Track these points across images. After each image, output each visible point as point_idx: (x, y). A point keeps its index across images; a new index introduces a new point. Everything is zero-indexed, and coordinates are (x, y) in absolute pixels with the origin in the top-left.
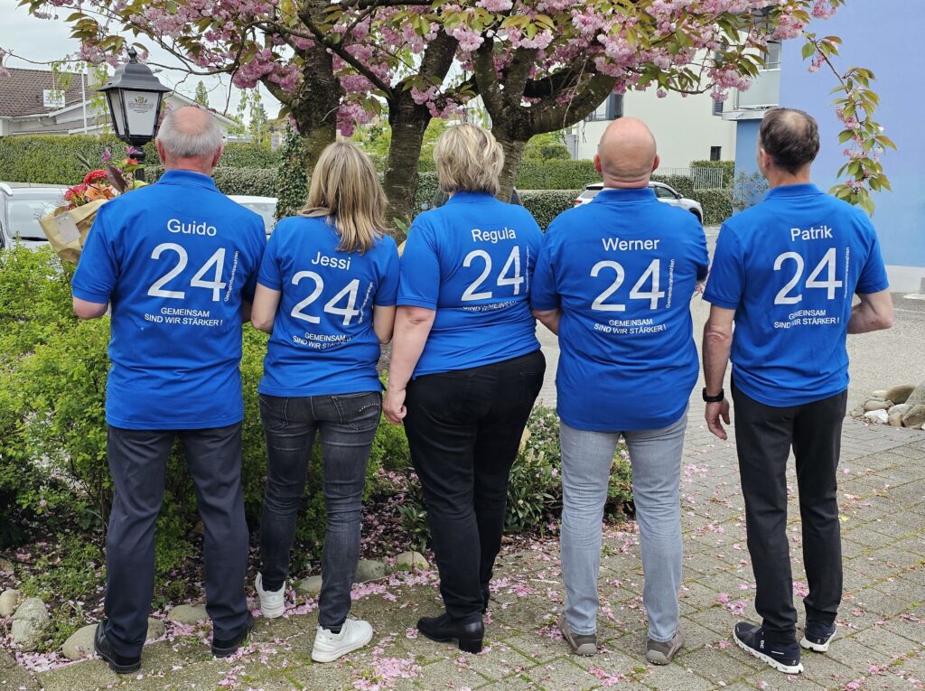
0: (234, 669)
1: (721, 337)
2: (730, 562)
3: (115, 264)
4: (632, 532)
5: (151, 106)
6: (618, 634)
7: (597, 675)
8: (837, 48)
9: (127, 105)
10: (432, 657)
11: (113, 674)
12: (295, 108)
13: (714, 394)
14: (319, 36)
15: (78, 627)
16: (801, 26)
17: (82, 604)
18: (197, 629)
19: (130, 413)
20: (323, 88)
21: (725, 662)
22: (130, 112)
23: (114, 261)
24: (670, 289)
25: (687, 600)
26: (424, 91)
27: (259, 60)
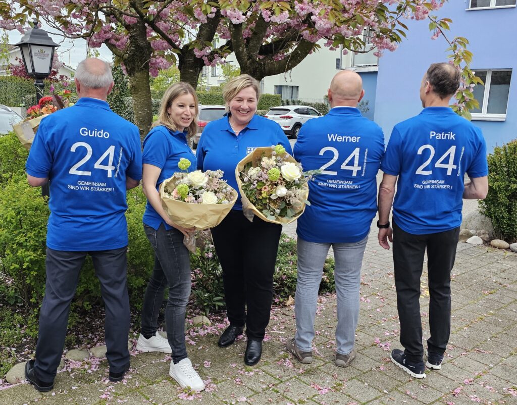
0: (108, 388)
1: (387, 191)
2: (377, 319)
3: (50, 155)
5: (48, 55)
6: (323, 363)
7: (316, 388)
8: (448, 25)
9: (33, 54)
10: (220, 379)
11: (37, 392)
12: (125, 60)
13: (383, 224)
14: (142, 16)
15: (14, 364)
16: (427, 13)
17: (15, 349)
18: (84, 364)
19: (60, 241)
20: (142, 48)
21: (384, 378)
22: (35, 58)
23: (50, 154)
24: (365, 165)
25: (357, 342)
26: (201, 50)
27: (104, 30)
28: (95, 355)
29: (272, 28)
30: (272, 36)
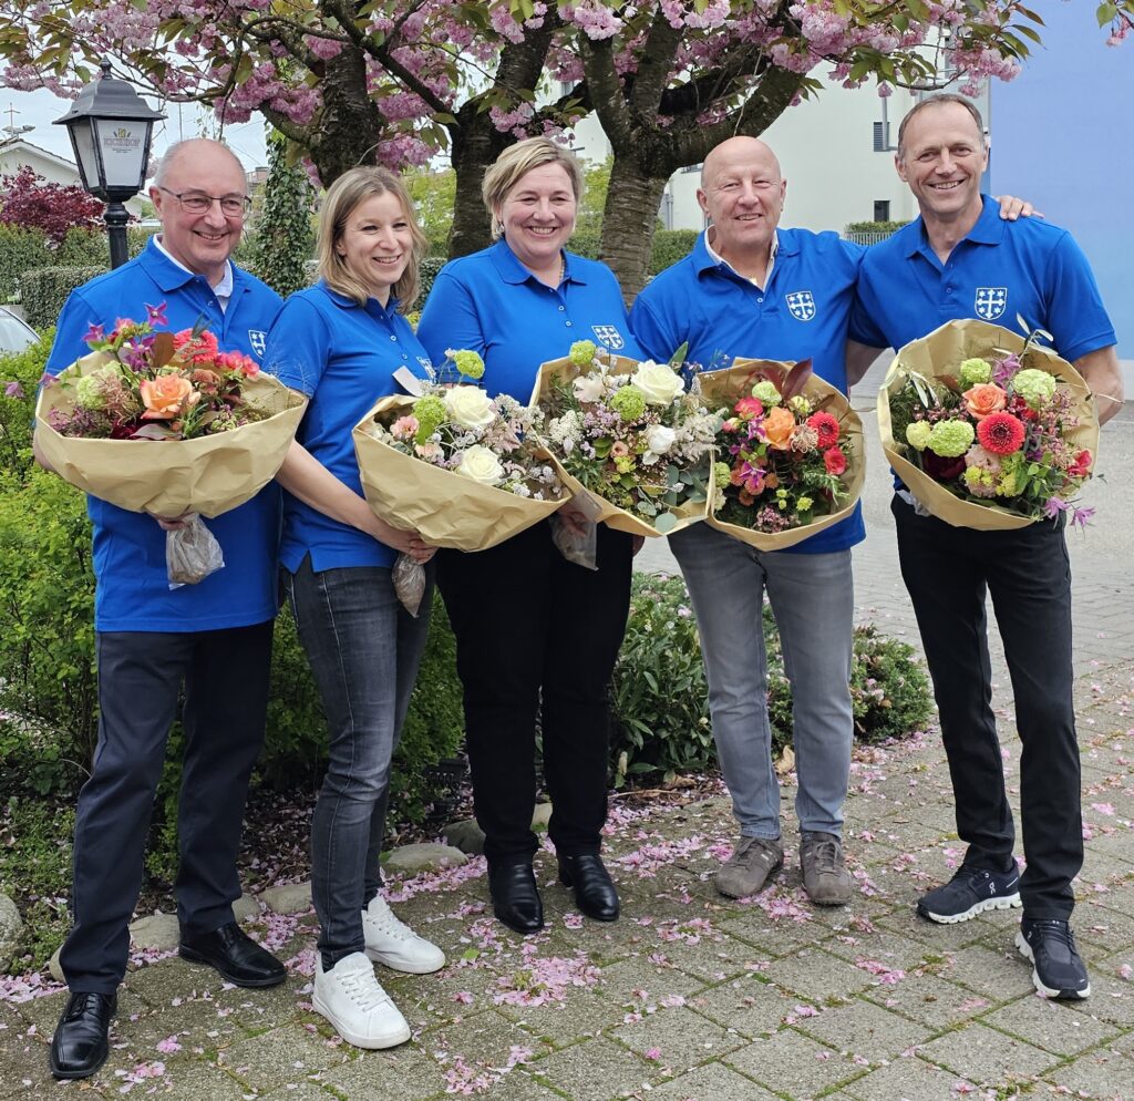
4: (872, 762)
5: (137, 142)
6: (888, 909)
7: (870, 969)
9: (102, 142)
10: (612, 954)
12: (315, 148)
14: (356, 36)
20: (356, 116)
22: (106, 152)
26: (509, 111)
27: (257, 78)
28: (274, 907)
29: (688, 48)
30: (690, 67)
